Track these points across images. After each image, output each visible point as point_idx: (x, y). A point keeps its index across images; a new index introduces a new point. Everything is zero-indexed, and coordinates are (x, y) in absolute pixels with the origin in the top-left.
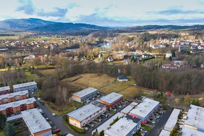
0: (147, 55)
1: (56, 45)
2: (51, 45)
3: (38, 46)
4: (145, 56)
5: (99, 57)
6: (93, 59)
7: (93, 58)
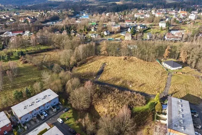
0: (142, 26)
1: (33, 18)
2: (27, 18)
3: (11, 20)
4: (141, 27)
5: (93, 30)
6: (87, 33)
7: (86, 31)
